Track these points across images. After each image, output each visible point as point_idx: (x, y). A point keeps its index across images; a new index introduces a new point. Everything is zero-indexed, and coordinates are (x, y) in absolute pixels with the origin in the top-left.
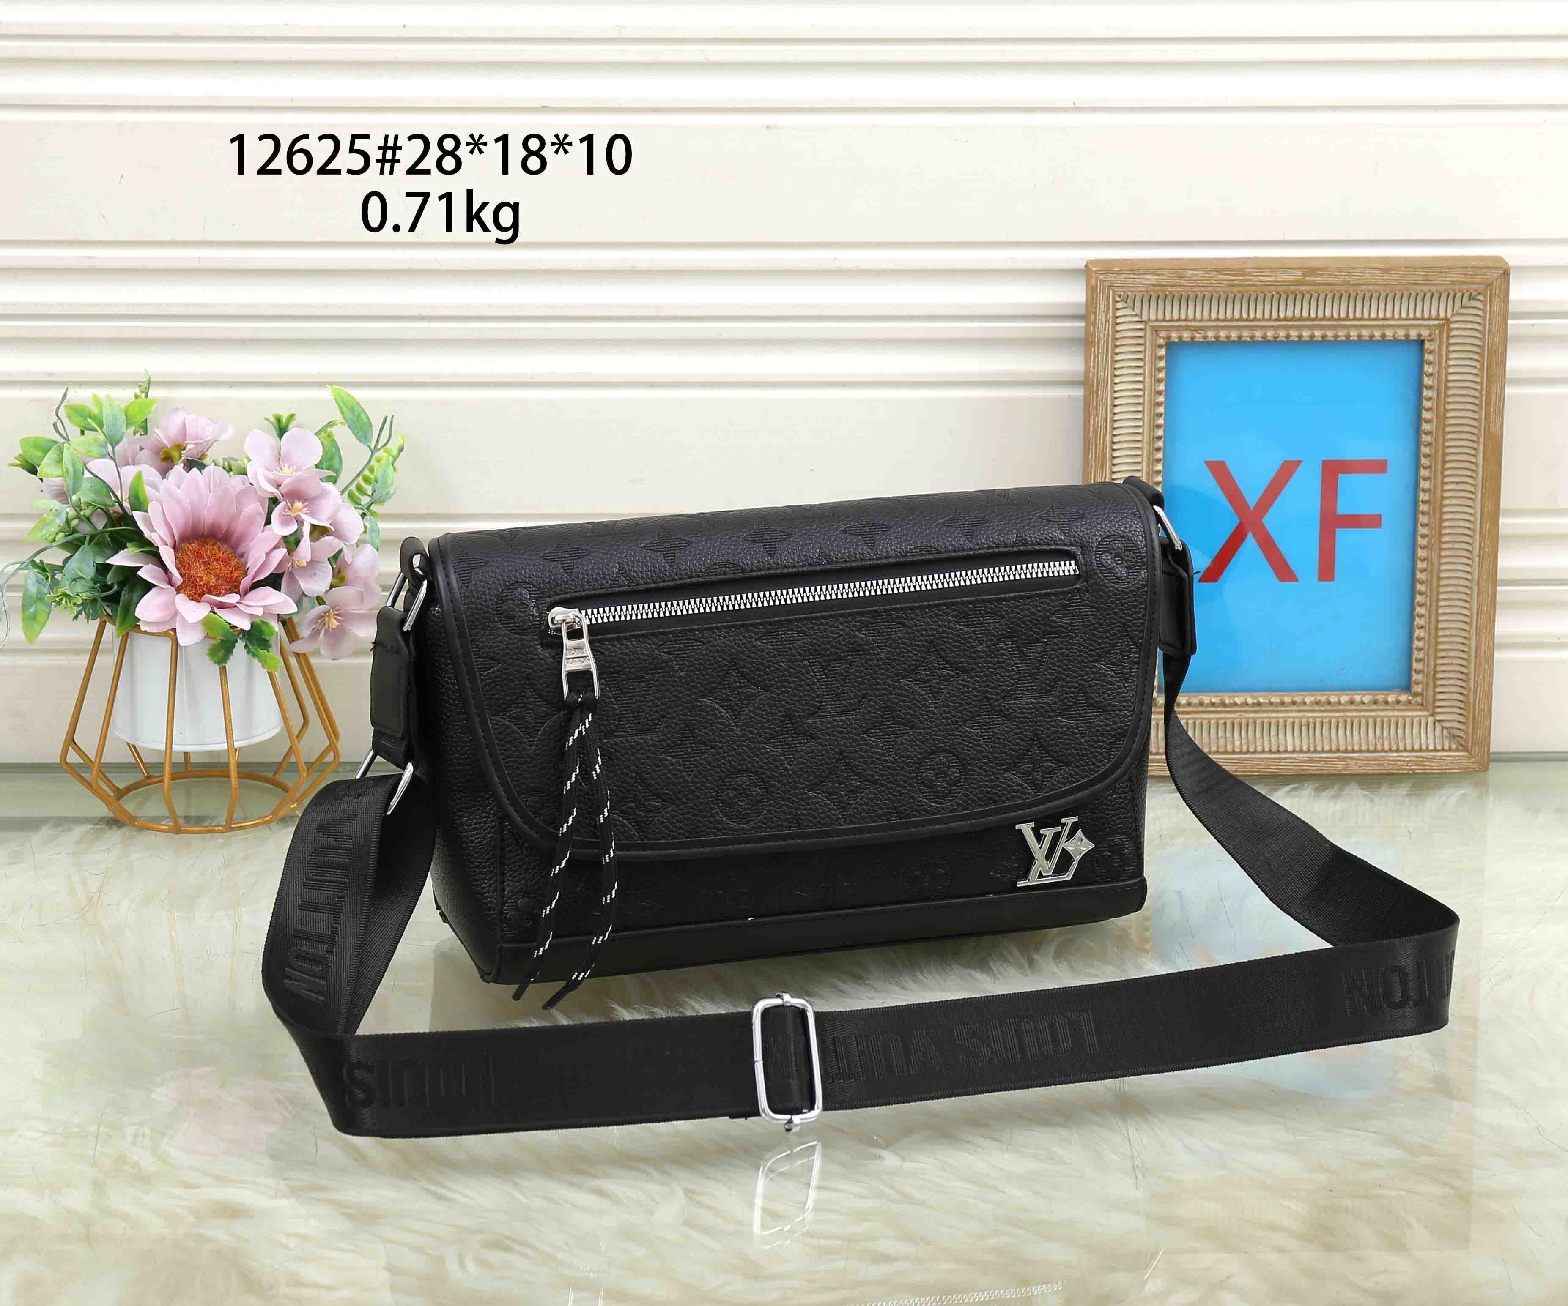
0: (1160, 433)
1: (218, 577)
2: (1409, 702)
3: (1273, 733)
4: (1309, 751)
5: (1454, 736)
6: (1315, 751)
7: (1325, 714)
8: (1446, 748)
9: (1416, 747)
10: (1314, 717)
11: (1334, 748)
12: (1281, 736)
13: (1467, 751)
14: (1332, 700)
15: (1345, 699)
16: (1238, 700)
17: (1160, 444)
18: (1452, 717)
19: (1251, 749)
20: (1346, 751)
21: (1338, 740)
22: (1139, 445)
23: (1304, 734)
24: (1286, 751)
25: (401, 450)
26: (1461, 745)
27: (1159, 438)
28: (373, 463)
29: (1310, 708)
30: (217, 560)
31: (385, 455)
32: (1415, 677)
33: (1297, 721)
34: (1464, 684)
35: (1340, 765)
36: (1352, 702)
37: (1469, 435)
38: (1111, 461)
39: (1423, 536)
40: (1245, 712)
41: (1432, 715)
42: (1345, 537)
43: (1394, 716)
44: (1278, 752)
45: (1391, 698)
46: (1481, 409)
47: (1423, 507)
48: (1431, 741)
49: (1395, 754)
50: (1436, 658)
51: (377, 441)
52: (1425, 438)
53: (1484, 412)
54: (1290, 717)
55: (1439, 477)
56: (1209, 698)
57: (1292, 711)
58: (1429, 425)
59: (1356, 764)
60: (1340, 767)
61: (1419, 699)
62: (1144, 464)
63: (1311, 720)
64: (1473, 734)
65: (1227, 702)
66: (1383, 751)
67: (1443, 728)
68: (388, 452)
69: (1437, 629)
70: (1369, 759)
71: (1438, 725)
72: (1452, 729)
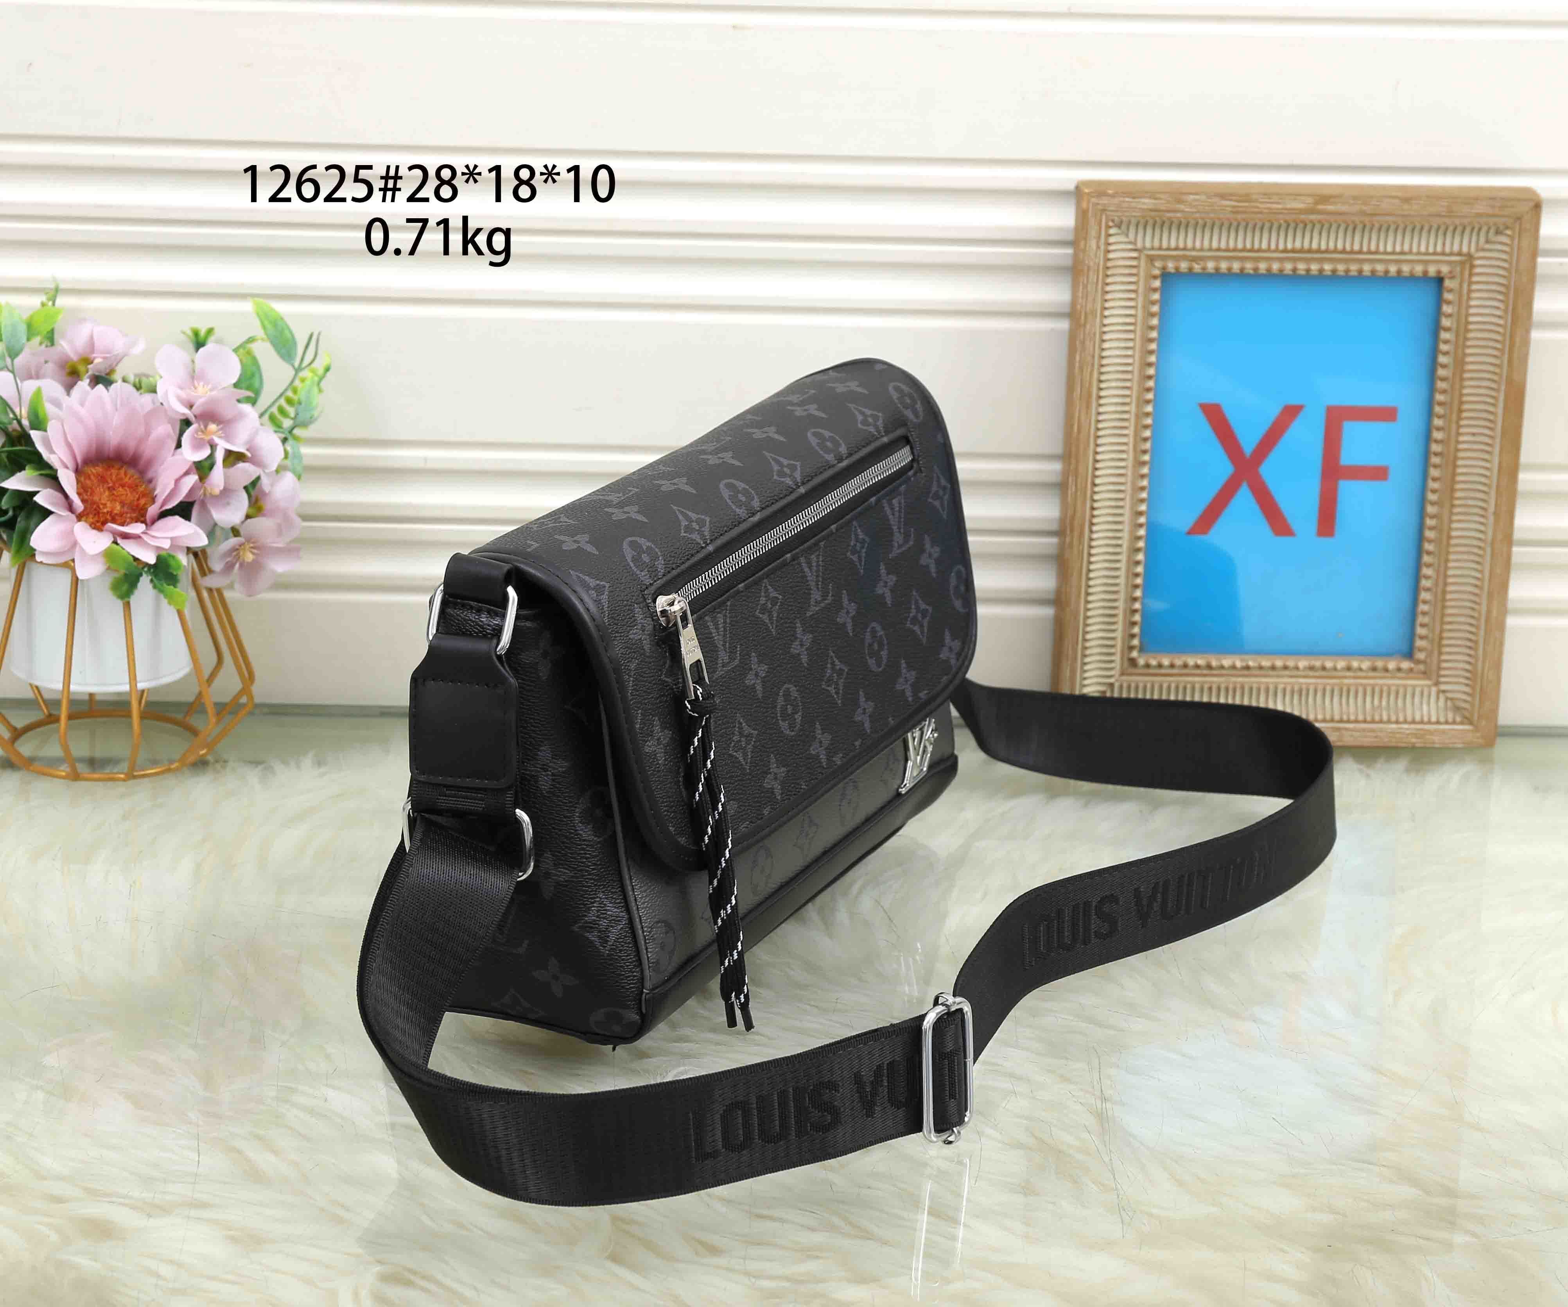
0: (1151, 371)
1: (123, 504)
2: (1411, 670)
5: (1459, 708)
7: (1319, 681)
8: (1450, 720)
9: (1418, 718)
11: (1328, 717)
13: (1471, 723)
14: (1327, 666)
15: (1341, 664)
16: (1226, 663)
18: (1457, 688)
20: (1341, 721)
21: (1332, 709)
22: (1128, 384)
25: (327, 369)
26: (1466, 718)
27: (1150, 377)
28: (297, 383)
29: (1303, 673)
30: (123, 486)
31: (311, 374)
32: (1419, 643)
33: (1289, 687)
34: (1472, 652)
36: (1349, 669)
37: (1489, 382)
39: (1434, 491)
40: (1233, 675)
41: (1436, 684)
43: (1394, 685)
45: (1392, 665)
46: (1503, 354)
47: (1435, 460)
48: (1433, 713)
49: (1394, 726)
50: (1442, 623)
51: (302, 360)
52: (1440, 385)
53: (1506, 356)
55: (1454, 426)
56: (1194, 659)
57: (1283, 676)
58: (1445, 370)
61: (1422, 667)
62: (1133, 406)
63: (1304, 687)
64: (1480, 707)
65: (1214, 664)
66: (1381, 722)
67: (1447, 699)
68: (314, 372)
69: (1444, 592)
70: (1364, 730)
71: (1441, 696)
72: (1456, 701)
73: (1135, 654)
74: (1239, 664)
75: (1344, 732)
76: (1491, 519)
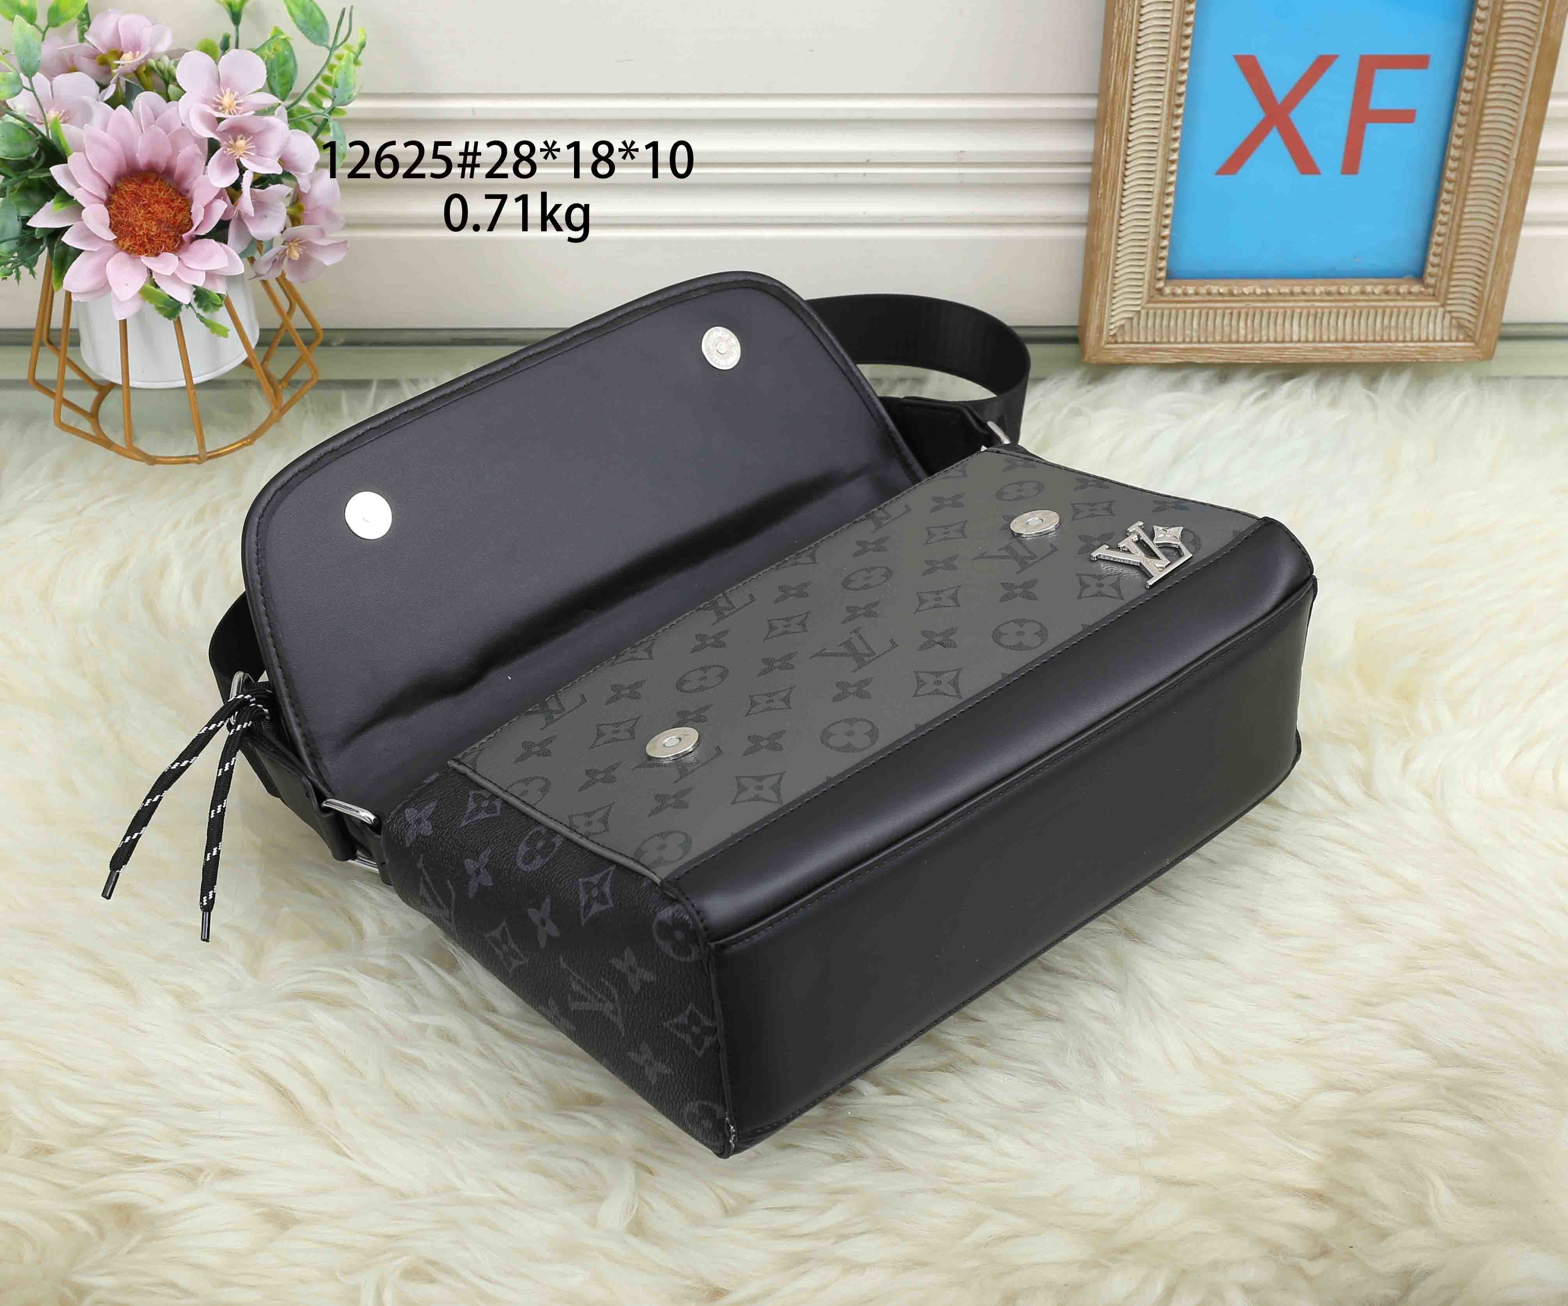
0: (1189, 31)
1: (160, 222)
2: (1421, 293)
3: (1280, 321)
4: (1314, 341)
5: (1463, 327)
6: (1321, 341)
7: (1334, 304)
8: (1454, 338)
9: (1423, 337)
10: (1323, 308)
11: (1340, 338)
12: (1287, 325)
13: (1473, 341)
14: (1342, 291)
15: (1356, 289)
16: (1246, 290)
17: (1188, 42)
18: (1463, 309)
19: (1256, 339)
20: (1352, 341)
21: (1344, 329)
22: (1165, 45)
23: (1311, 322)
24: (1291, 341)
25: (363, 46)
26: (1469, 336)
27: (1187, 37)
28: (333, 61)
29: (1319, 298)
30: (157, 202)
31: (346, 52)
32: (1430, 269)
33: (1305, 312)
34: (1480, 281)
35: (1344, 355)
36: (1363, 293)
37: (1524, 37)
38: (1134, 63)
39: (1459, 136)
40: (1253, 301)
41: (1443, 305)
42: (1375, 133)
43: (1403, 307)
44: (1283, 341)
45: (1403, 289)
46: (1542, 13)
47: (1463, 108)
48: (1438, 331)
49: (1401, 345)
50: (1455, 253)
51: (336, 38)
52: (1475, 38)
53: (1545, 15)
54: (1298, 307)
55: (1485, 76)
56: (1217, 287)
57: (1300, 301)
58: (1482, 24)
59: (1361, 354)
60: (1343, 357)
61: (1431, 291)
62: (1169, 64)
63: (1319, 310)
64: (1483, 327)
65: (1235, 292)
66: (1390, 341)
67: (1452, 318)
68: (349, 48)
69: (1459, 226)
70: (1372, 349)
71: (1448, 316)
72: (1461, 321)
73: (1161, 284)
74: (1259, 291)
75: (1353, 351)
76: (1513, 163)
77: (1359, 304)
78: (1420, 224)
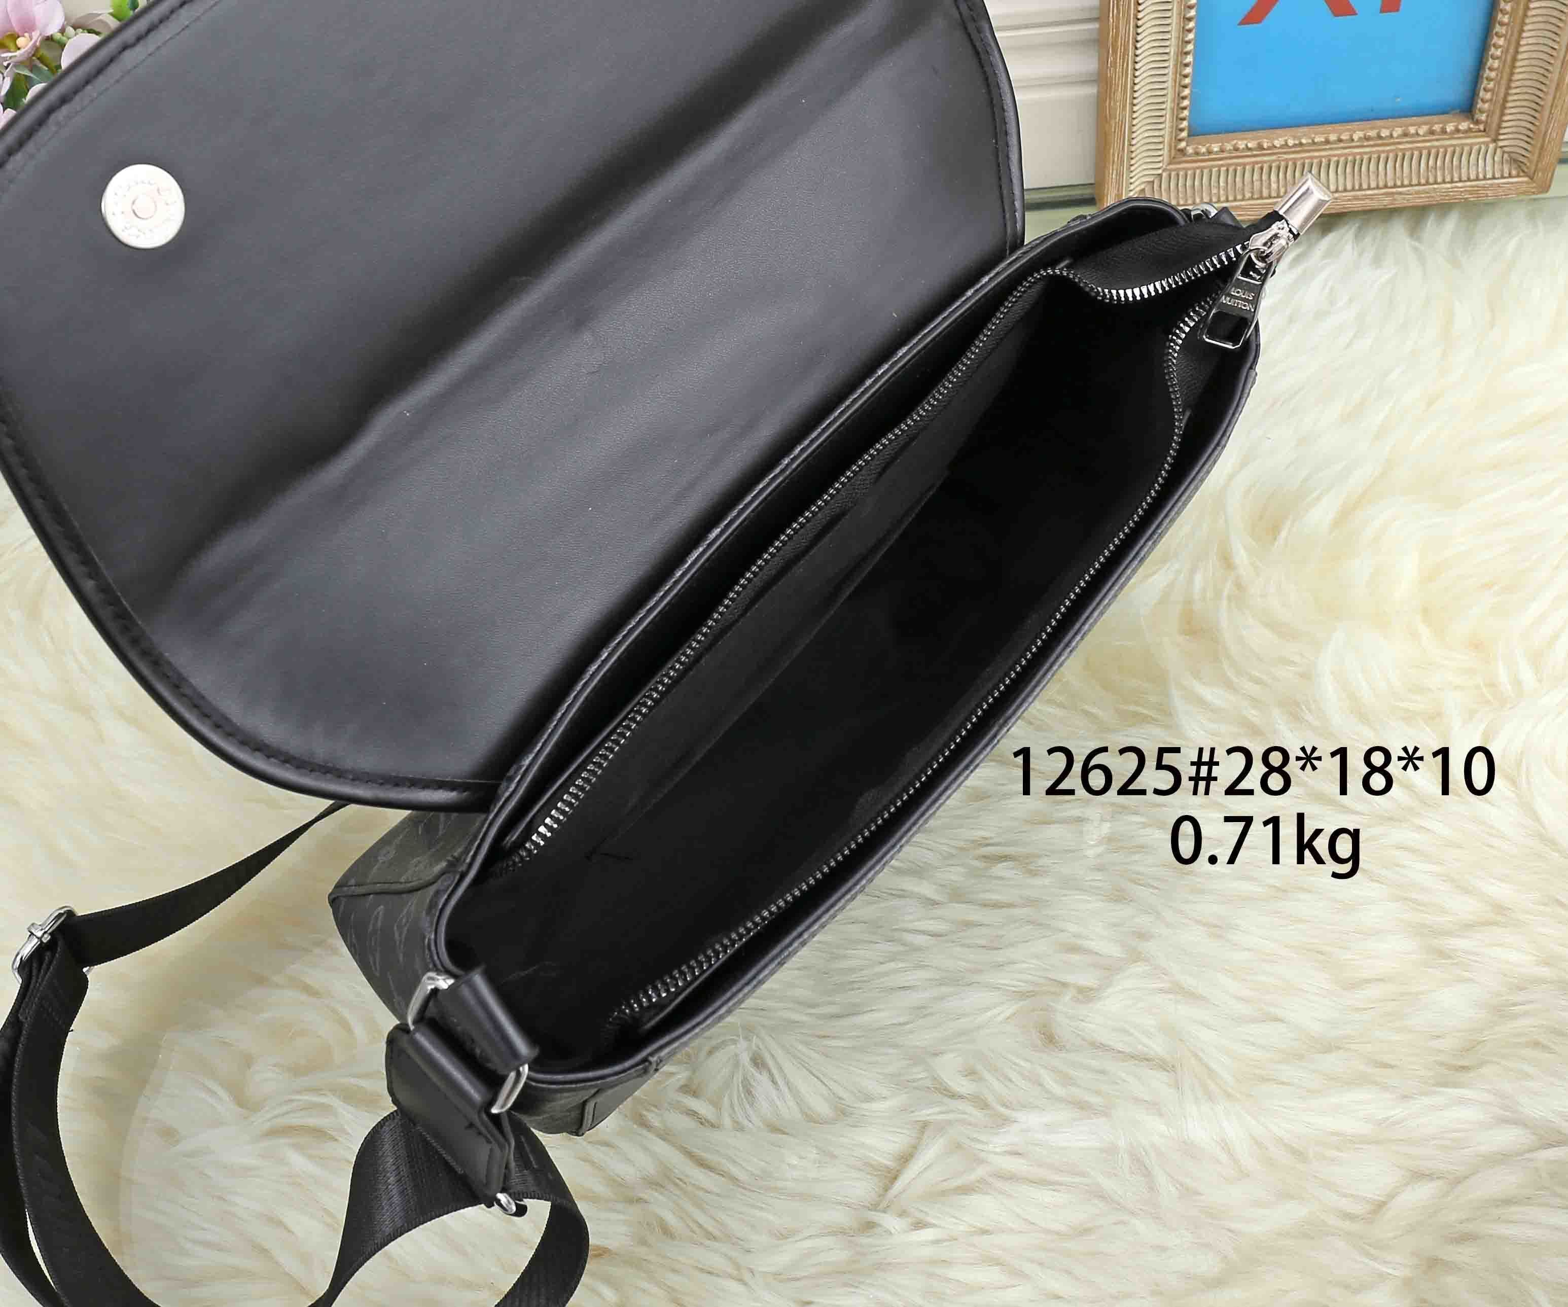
2: (1470, 130)
4: (1353, 189)
5: (1515, 161)
6: (1361, 189)
7: (1374, 149)
8: (1506, 174)
9: (1473, 176)
10: (1360, 154)
11: (1381, 183)
13: (1527, 176)
14: (1383, 135)
16: (1277, 143)
18: (1515, 143)
20: (1394, 186)
21: (1386, 173)
23: (1348, 170)
26: (1523, 171)
29: (1358, 144)
32: (1480, 105)
33: (1342, 159)
34: (1536, 114)
35: (1386, 202)
36: (1405, 135)
40: (1285, 153)
41: (1494, 141)
43: (1450, 146)
45: (1450, 127)
48: (1489, 169)
49: (1449, 186)
50: (1508, 87)
54: (1334, 156)
56: (1244, 142)
57: (1336, 149)
59: (1404, 199)
60: (1385, 203)
61: (1482, 127)
63: (1358, 157)
64: (1538, 162)
65: (1265, 146)
66: (1436, 183)
67: (1504, 152)
69: (1514, 60)
70: (1417, 192)
71: (1499, 151)
72: (1512, 155)
73: (1183, 145)
74: (1291, 142)
75: (1396, 196)
77: (1401, 147)
78: (1468, 59)
